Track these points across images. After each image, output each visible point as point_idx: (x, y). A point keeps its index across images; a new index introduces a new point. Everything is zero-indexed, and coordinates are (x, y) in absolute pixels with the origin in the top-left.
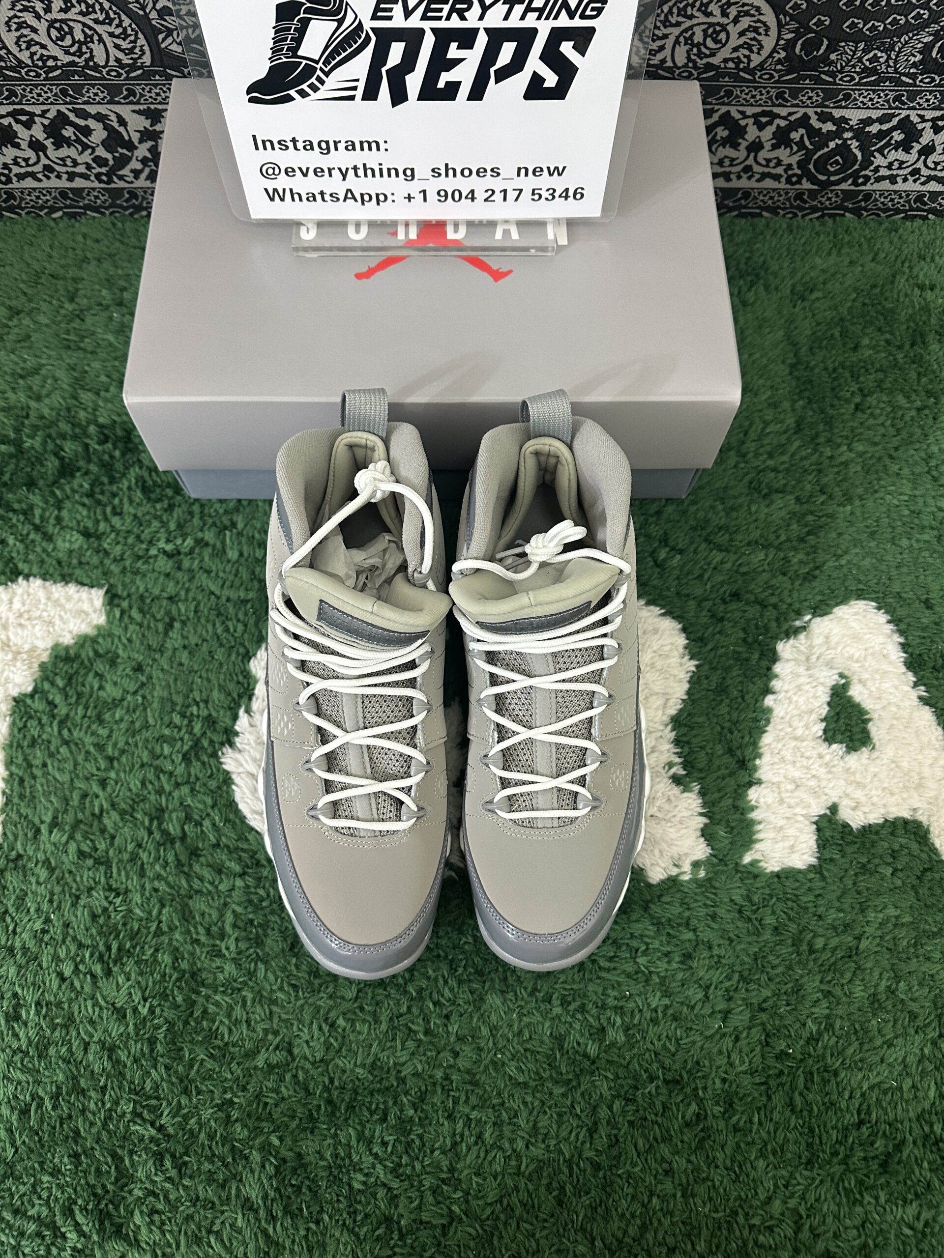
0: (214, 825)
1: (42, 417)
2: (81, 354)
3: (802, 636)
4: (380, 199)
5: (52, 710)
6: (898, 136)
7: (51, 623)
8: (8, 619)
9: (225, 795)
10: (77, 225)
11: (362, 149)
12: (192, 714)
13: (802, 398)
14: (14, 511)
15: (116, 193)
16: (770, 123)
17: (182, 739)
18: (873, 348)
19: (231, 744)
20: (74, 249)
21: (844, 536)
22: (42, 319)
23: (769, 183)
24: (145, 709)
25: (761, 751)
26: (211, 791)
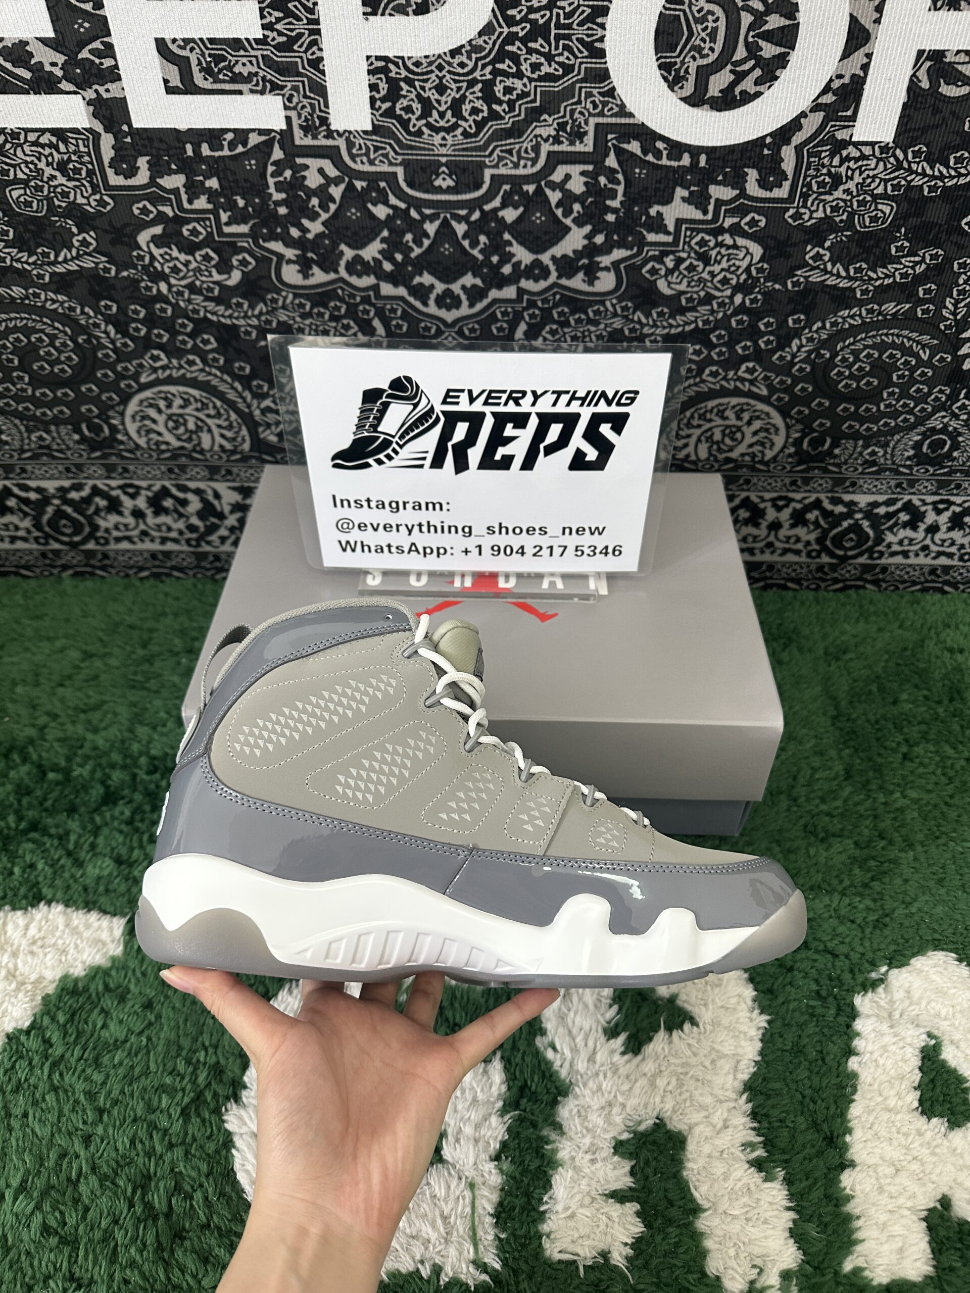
0: (206, 1198)
1: (95, 748)
2: (144, 693)
3: (880, 989)
4: (440, 552)
5: (46, 1050)
6: (904, 517)
7: (64, 952)
8: (19, 946)
9: (223, 1161)
10: (161, 585)
11: (427, 509)
12: (198, 1061)
13: (848, 747)
14: (50, 836)
15: (202, 556)
16: (787, 506)
17: (183, 1090)
18: (913, 702)
19: (237, 1099)
20: (154, 605)
21: (911, 883)
22: (114, 662)
23: (790, 557)
24: (148, 1053)
25: (850, 1125)
26: (208, 1155)
